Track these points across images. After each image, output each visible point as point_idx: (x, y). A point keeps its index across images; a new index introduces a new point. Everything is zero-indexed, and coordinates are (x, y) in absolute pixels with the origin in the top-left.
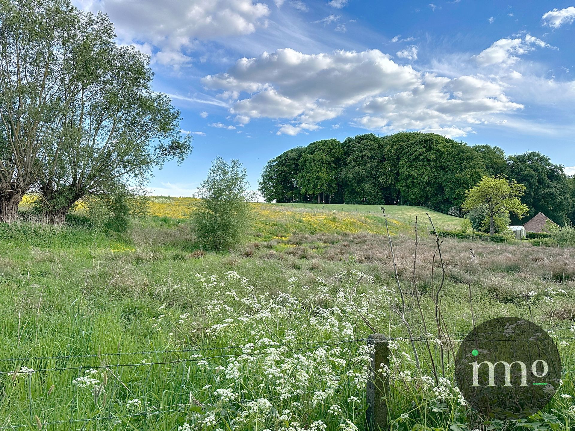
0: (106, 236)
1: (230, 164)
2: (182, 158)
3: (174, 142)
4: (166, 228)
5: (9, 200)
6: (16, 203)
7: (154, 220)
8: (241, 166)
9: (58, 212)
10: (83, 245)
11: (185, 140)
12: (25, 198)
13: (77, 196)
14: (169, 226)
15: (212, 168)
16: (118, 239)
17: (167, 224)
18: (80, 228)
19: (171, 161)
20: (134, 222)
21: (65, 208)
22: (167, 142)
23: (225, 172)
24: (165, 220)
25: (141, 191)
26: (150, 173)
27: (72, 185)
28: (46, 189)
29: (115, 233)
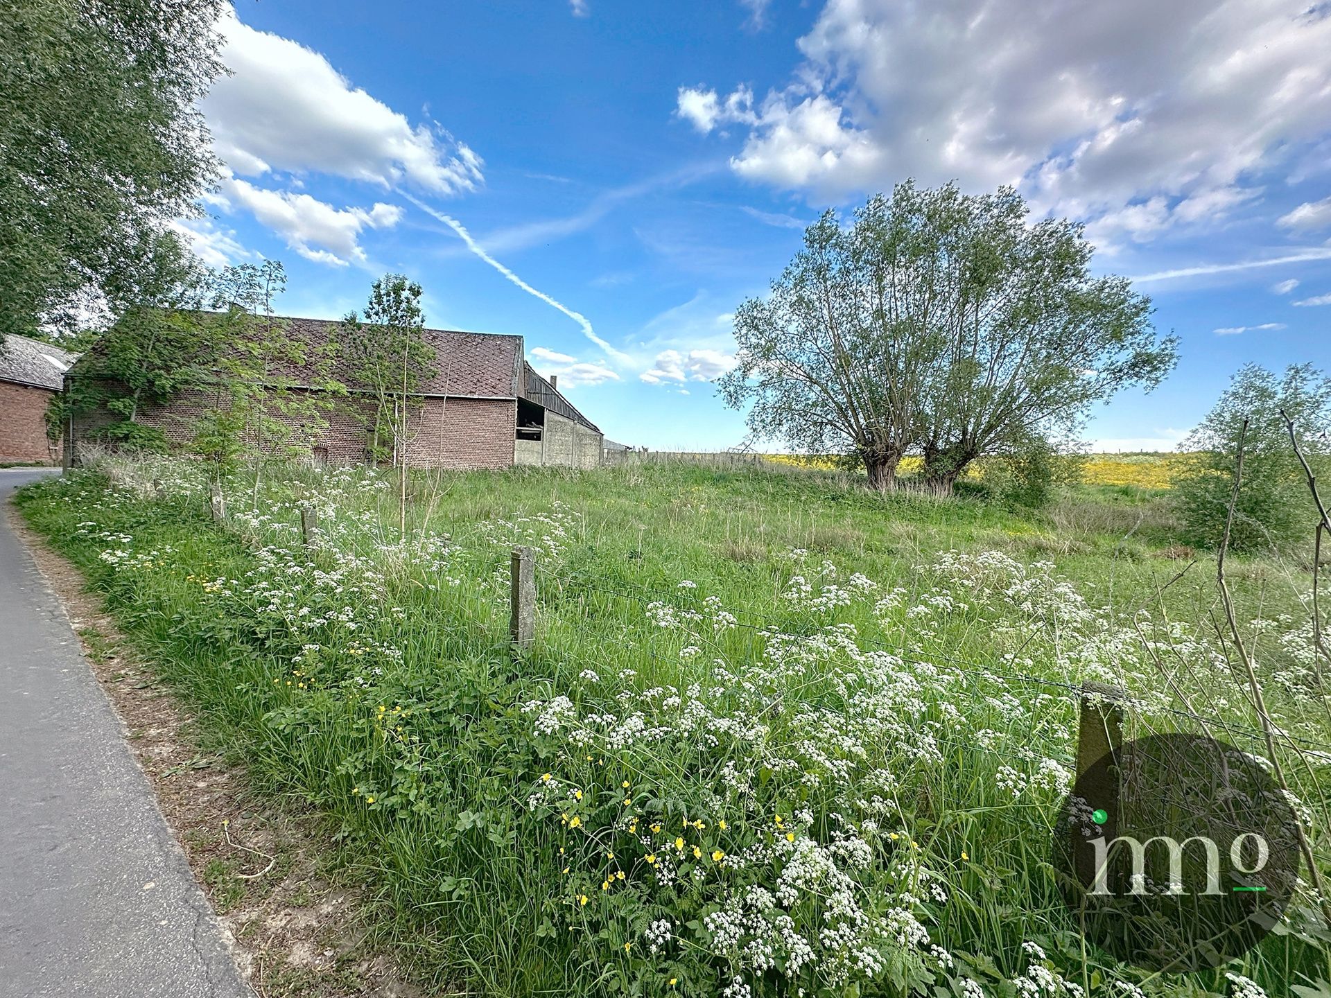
0: (1010, 512)
1: (1281, 376)
2: (1157, 380)
3: (1137, 355)
4: (1125, 505)
5: (884, 464)
6: (892, 468)
7: (1104, 492)
8: (1315, 376)
9: (943, 478)
10: (971, 523)
11: (1163, 346)
12: (903, 463)
13: (968, 456)
14: (1133, 501)
15: (1231, 390)
16: (1028, 519)
17: (1129, 499)
18: (970, 500)
19: (1133, 389)
20: (1060, 492)
21: (951, 473)
22: (1124, 357)
23: (1264, 394)
24: (1125, 492)
25: (1071, 444)
26: (1086, 412)
27: (961, 442)
28: (930, 450)
29: (1023, 509)
